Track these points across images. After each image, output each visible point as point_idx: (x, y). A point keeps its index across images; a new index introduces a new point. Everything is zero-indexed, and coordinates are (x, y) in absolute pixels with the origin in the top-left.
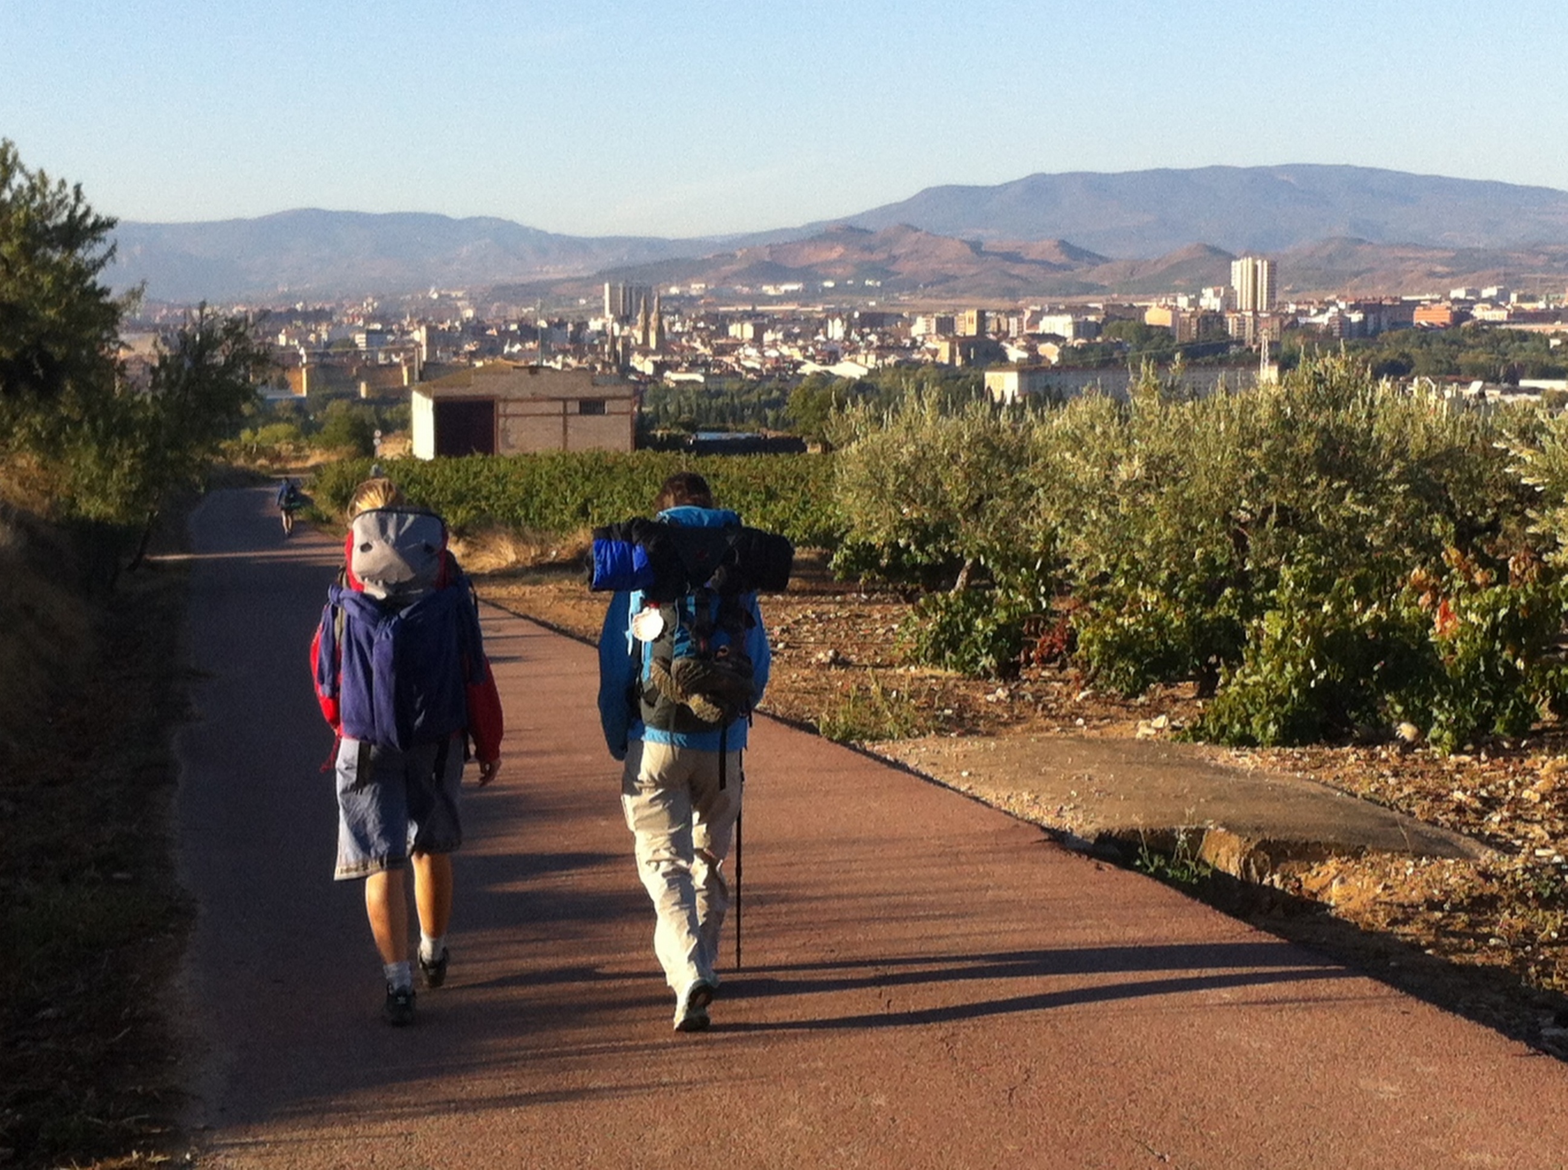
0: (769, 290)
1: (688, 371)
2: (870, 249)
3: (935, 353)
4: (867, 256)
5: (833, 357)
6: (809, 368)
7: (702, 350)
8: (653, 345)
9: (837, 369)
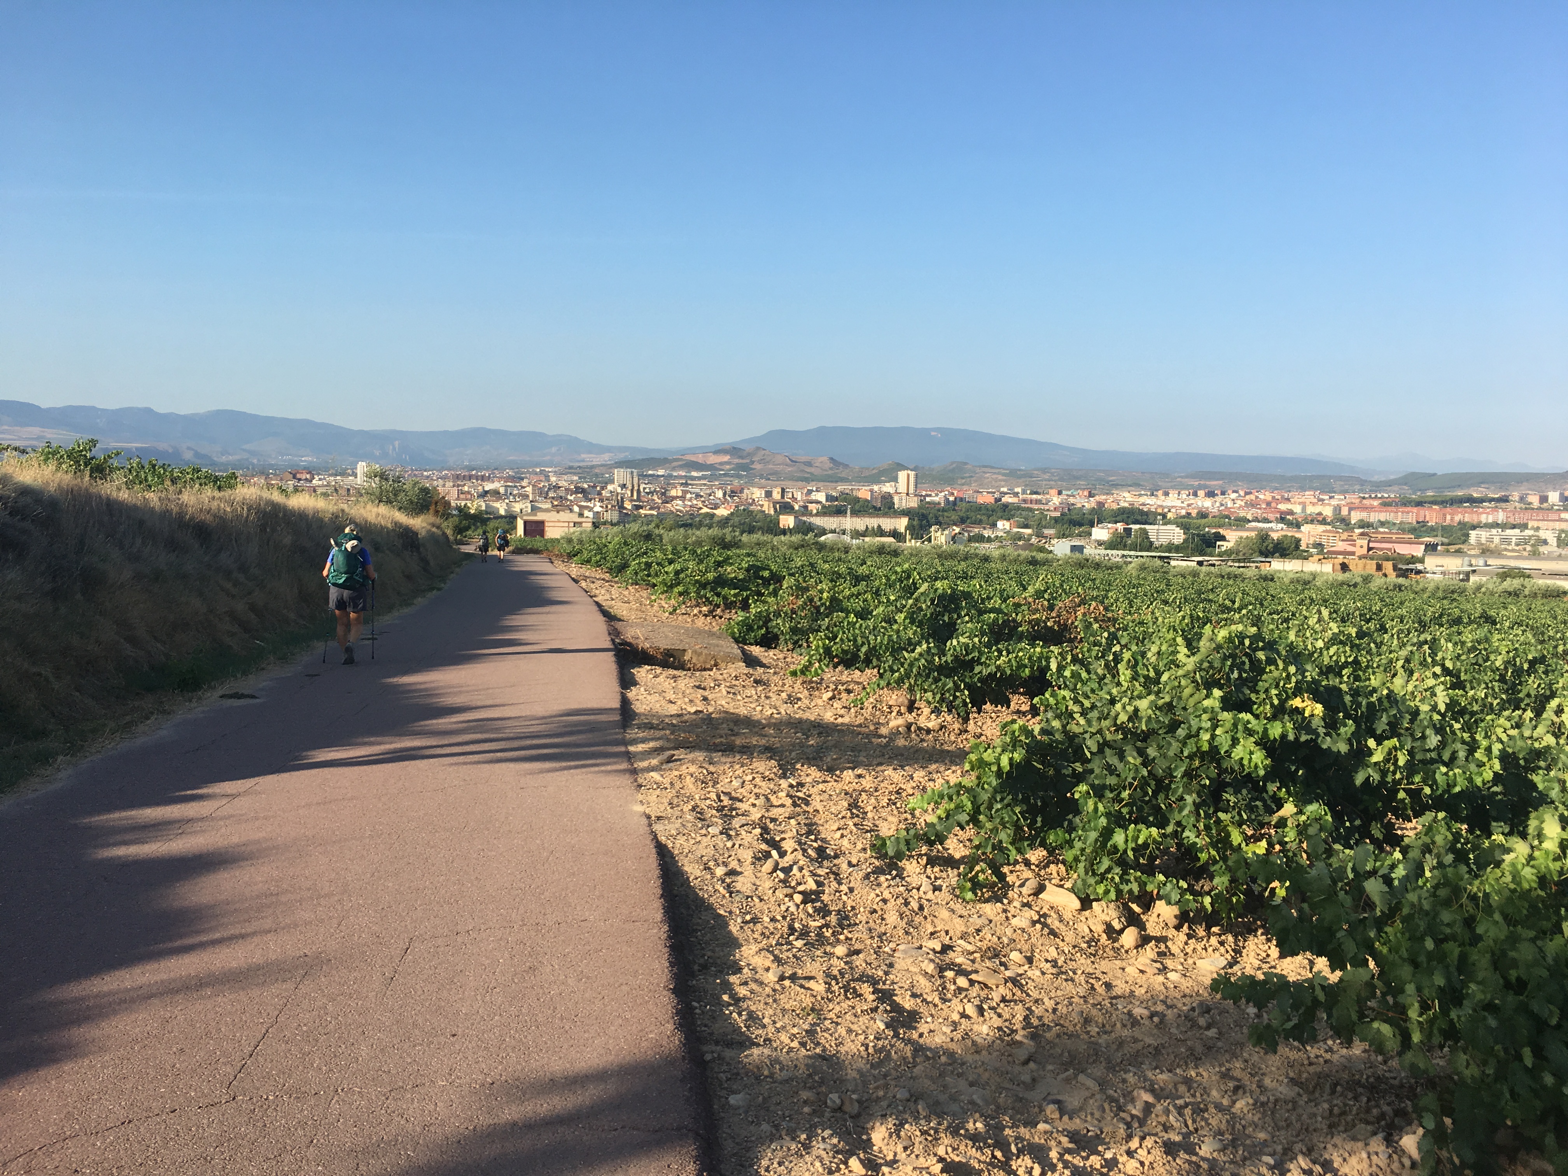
0: (694, 474)
1: (650, 509)
2: (741, 457)
3: (762, 506)
4: (741, 461)
5: (716, 507)
6: (705, 510)
7: (657, 500)
8: (635, 497)
9: (717, 512)
